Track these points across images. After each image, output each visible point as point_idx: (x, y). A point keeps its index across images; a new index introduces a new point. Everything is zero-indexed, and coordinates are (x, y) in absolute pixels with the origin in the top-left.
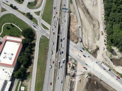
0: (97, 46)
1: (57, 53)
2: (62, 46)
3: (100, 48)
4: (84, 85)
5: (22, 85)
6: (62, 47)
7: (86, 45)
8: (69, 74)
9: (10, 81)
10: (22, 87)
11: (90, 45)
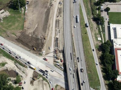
0: (33, 85)
1: (76, 68)
2: (73, 76)
3: (30, 82)
4: (46, 46)
5: (101, 41)
6: (72, 74)
7: (45, 84)
8: (60, 52)
9: (113, 40)
10: (100, 39)
11: (41, 85)
